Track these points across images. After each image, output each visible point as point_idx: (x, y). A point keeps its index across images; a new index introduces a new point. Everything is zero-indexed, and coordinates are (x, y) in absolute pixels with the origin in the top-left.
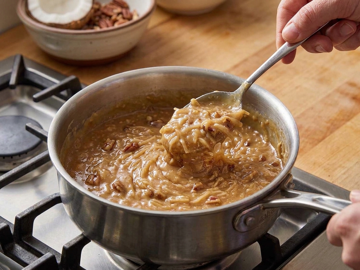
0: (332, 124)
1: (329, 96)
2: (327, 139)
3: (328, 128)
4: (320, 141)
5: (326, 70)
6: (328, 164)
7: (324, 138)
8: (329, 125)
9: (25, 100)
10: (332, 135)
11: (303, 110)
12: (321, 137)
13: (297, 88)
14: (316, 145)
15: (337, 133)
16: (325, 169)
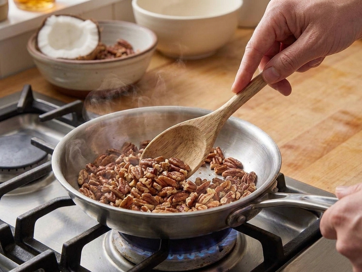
0: (328, 144)
1: (323, 122)
2: (324, 157)
3: (325, 148)
4: (317, 159)
5: (319, 101)
6: (326, 178)
7: (321, 157)
8: (325, 145)
9: (32, 127)
10: (328, 154)
11: (300, 133)
12: (318, 156)
13: (293, 115)
14: (314, 161)
15: (333, 152)
16: (323, 183)
